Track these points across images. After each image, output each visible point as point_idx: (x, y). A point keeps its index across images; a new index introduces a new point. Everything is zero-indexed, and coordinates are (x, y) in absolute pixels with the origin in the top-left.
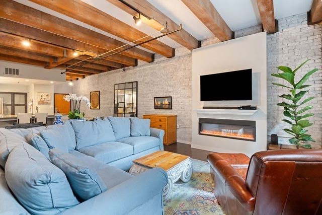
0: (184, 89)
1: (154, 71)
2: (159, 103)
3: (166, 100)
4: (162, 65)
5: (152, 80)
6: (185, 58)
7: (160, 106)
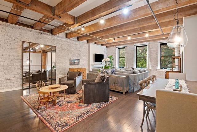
0: (84, 56)
1: (69, 44)
2: (73, 62)
3: (77, 61)
4: (74, 42)
5: (68, 49)
6: (85, 44)
7: (73, 64)
